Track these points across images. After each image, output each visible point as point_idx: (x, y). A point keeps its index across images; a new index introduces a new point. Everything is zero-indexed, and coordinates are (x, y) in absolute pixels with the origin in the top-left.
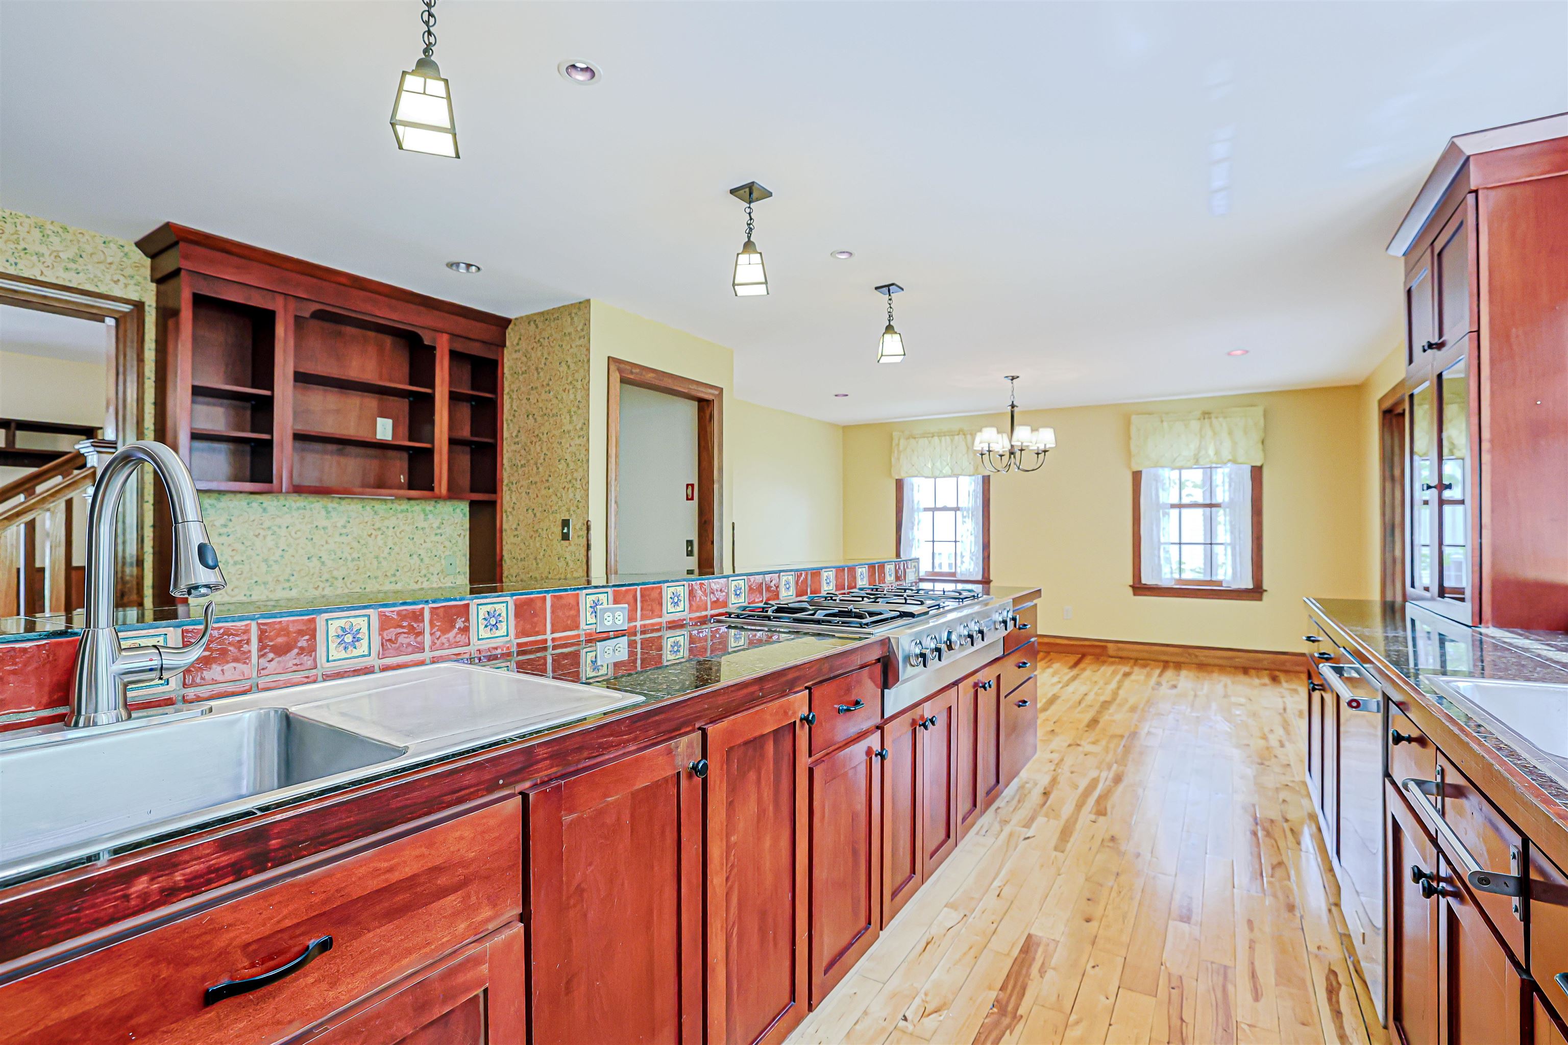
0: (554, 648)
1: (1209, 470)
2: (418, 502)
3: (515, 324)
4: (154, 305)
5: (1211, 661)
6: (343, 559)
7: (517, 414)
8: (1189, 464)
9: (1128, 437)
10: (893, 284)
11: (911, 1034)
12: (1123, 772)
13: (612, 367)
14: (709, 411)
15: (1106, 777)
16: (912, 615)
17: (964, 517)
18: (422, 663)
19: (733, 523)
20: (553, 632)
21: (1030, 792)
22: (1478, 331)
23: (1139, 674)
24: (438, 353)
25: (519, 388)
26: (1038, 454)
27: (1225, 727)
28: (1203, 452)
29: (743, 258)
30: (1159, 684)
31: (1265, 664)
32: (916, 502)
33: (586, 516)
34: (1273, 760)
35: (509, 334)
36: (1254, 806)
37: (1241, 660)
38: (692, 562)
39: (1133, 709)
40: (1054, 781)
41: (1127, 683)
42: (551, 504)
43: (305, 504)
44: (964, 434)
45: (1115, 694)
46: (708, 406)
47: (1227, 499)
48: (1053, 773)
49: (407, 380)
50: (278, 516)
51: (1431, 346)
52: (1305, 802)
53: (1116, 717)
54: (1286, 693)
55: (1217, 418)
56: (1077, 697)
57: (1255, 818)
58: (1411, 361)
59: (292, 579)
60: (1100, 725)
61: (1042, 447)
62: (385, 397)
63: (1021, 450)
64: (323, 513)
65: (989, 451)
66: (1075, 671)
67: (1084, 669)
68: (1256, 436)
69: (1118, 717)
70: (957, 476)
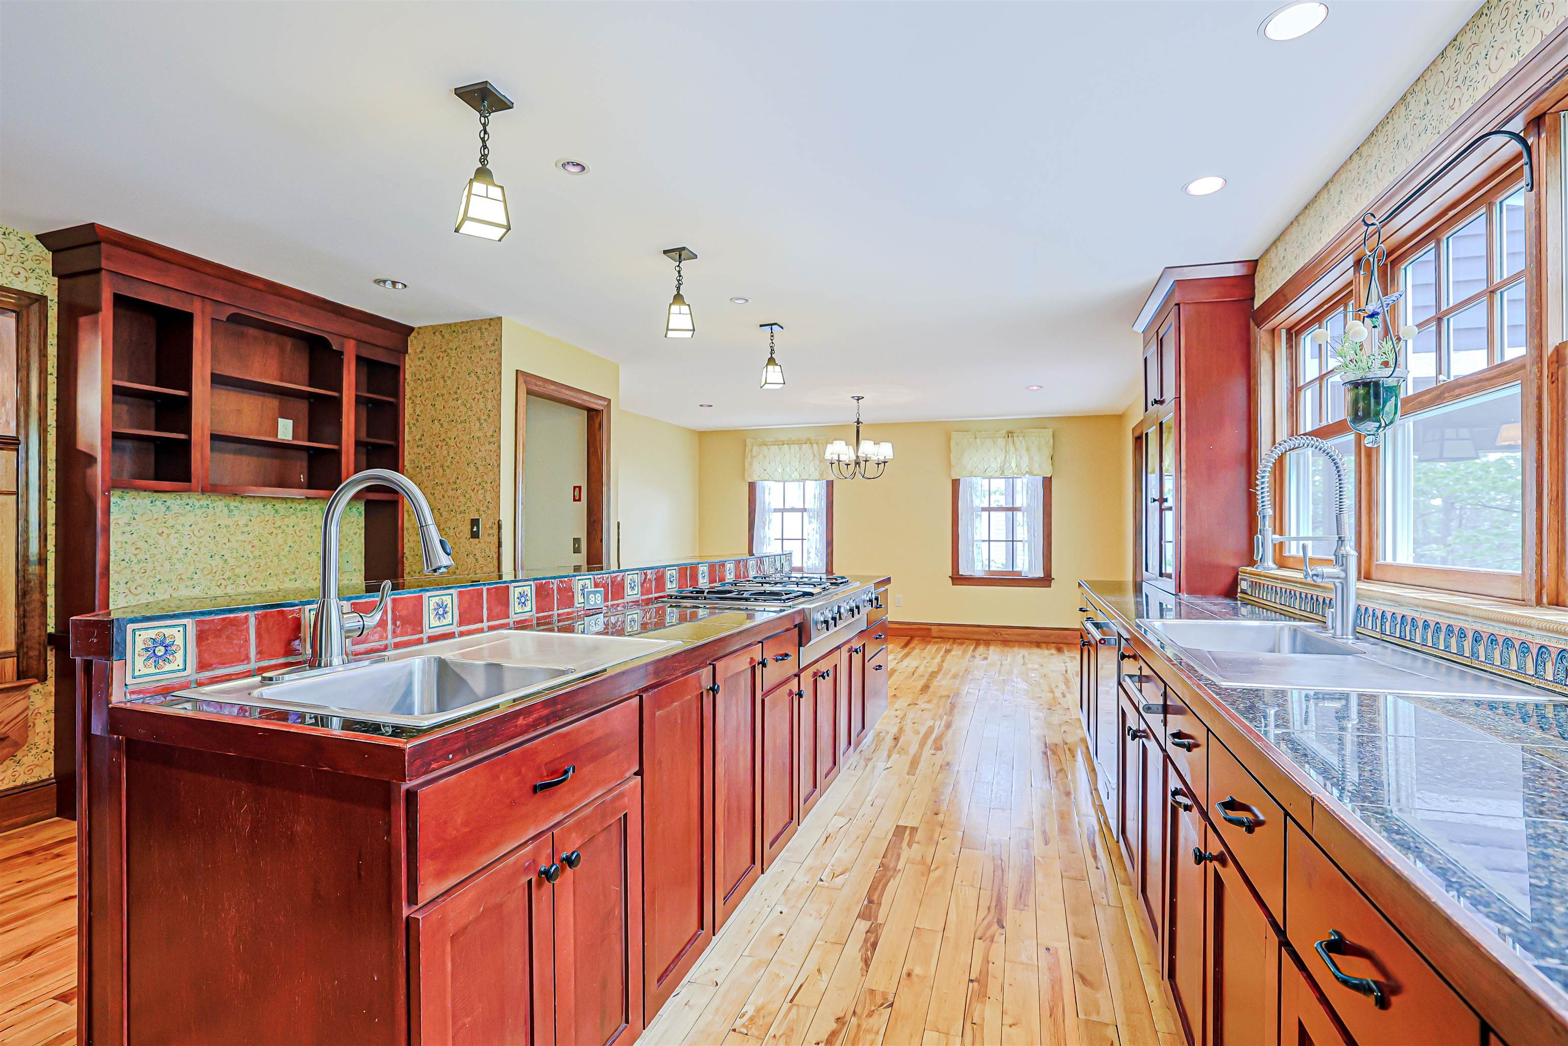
0: (559, 621)
1: (1011, 480)
2: (316, 501)
3: (419, 333)
4: (56, 300)
5: (1013, 638)
6: (245, 557)
7: (420, 419)
8: (997, 475)
9: (949, 450)
10: (775, 324)
11: (828, 888)
12: (951, 721)
13: (521, 380)
14: (599, 420)
15: (939, 726)
16: (811, 594)
17: (810, 517)
18: (481, 631)
19: (618, 523)
20: (558, 610)
21: (883, 739)
22: (1180, 397)
23: (957, 651)
24: (345, 358)
25: (423, 394)
26: (878, 464)
27: (1024, 686)
28: (1007, 465)
29: (675, 308)
30: (973, 657)
31: (1053, 639)
32: (767, 503)
33: (497, 515)
34: (1058, 706)
35: (412, 341)
36: (1045, 736)
37: (1036, 636)
38: (581, 559)
39: (955, 677)
40: (901, 730)
41: (949, 657)
42: (459, 504)
43: (208, 502)
44: (811, 443)
45: (940, 668)
46: (597, 416)
47: (1025, 505)
48: (899, 724)
49: (307, 381)
50: (182, 514)
51: (1156, 402)
52: (1079, 731)
53: (942, 683)
54: (1067, 660)
55: (1018, 436)
56: (911, 670)
57: (1046, 744)
58: (1146, 410)
59: (196, 577)
60: (931, 690)
61: (882, 458)
62: (286, 398)
63: (866, 461)
64: (226, 510)
65: (839, 461)
66: (907, 650)
67: (914, 648)
68: (1047, 452)
69: (943, 683)
70: (804, 480)
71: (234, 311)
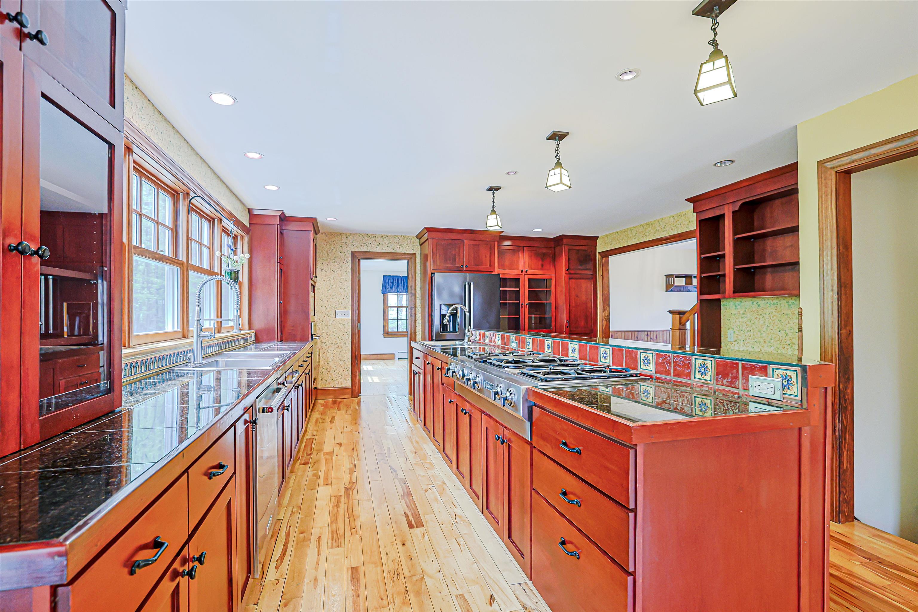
71: (740, 203)
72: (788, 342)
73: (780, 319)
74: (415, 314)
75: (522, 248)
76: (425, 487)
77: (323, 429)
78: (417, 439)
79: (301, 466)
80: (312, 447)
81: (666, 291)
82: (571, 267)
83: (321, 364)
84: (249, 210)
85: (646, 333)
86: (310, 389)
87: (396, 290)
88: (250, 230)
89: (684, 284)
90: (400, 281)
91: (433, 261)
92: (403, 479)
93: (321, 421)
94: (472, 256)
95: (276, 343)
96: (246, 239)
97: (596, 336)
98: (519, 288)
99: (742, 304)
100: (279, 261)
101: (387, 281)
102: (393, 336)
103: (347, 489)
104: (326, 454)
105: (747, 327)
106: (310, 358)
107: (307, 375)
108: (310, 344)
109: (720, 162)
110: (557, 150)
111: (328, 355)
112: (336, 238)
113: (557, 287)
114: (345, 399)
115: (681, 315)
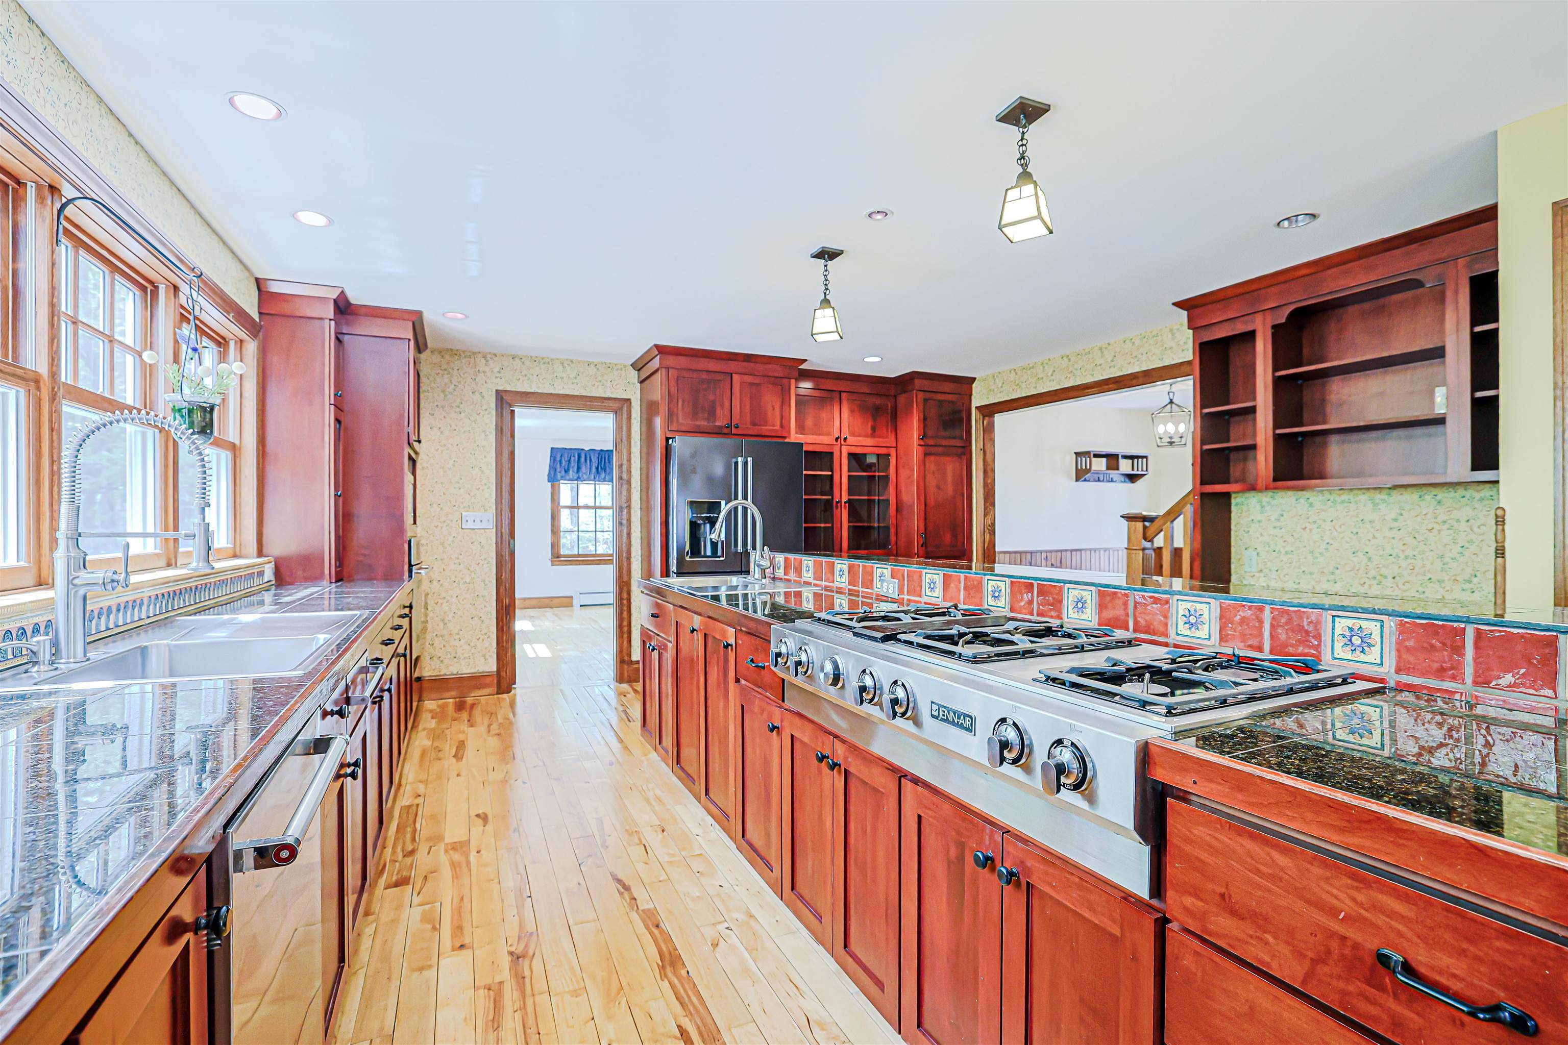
71: (1292, 307)
72: (1372, 573)
73: (1355, 531)
74: (629, 521)
75: (837, 395)
76: (709, 932)
77: (439, 777)
78: (658, 792)
79: (389, 890)
80: (415, 830)
81: (1077, 480)
82: (930, 433)
83: (429, 625)
84: (257, 280)
85: (1044, 555)
86: (408, 679)
87: (576, 476)
88: (261, 327)
89: (1104, 468)
90: (583, 459)
91: (671, 416)
92: (649, 910)
93: (434, 754)
94: (748, 407)
95: (326, 588)
96: (252, 347)
97: (970, 560)
98: (832, 470)
99: (1275, 502)
100: (332, 402)
101: (558, 458)
102: (570, 563)
103: (516, 958)
104: (454, 849)
105: (1284, 544)
106: (407, 619)
107: (402, 659)
108: (407, 586)
109: (1287, 219)
110: (1022, 145)
111: (445, 607)
112: (464, 360)
113: (901, 471)
114: (482, 697)
115: (1147, 524)
